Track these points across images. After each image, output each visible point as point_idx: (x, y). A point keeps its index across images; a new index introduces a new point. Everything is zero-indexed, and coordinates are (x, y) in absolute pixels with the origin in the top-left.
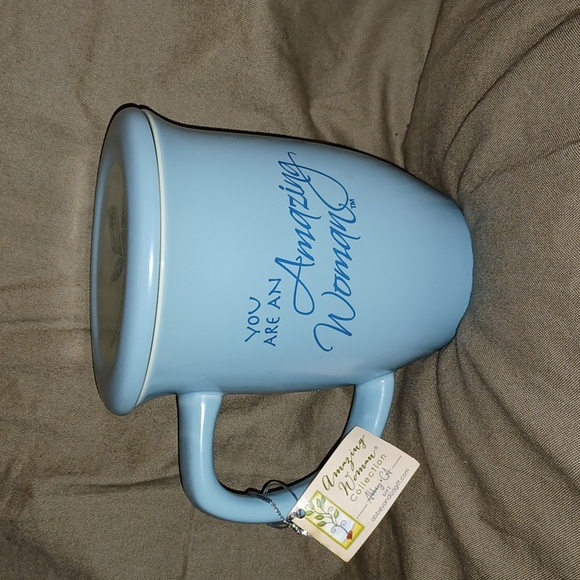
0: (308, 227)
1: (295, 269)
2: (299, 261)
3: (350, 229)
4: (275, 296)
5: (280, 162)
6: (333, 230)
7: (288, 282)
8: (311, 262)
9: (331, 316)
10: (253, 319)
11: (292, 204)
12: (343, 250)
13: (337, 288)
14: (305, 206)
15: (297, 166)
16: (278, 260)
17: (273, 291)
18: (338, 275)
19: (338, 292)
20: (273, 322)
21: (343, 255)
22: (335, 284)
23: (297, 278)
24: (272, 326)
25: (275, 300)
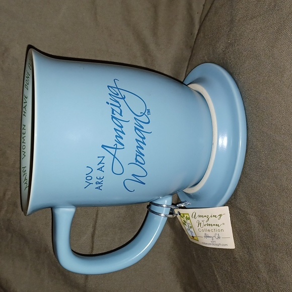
0: (122, 127)
1: (113, 151)
2: (115, 147)
3: (146, 128)
4: (101, 165)
5: (108, 87)
6: (136, 128)
7: (109, 158)
8: (123, 147)
9: (133, 175)
10: (88, 177)
11: (113, 113)
12: (141, 140)
13: (137, 161)
14: (121, 114)
15: (118, 89)
16: (103, 146)
17: (100, 163)
18: (138, 154)
19: (137, 163)
20: (100, 179)
21: (141, 143)
22: (136, 159)
23: (114, 156)
24: (100, 181)
25: (101, 168)
